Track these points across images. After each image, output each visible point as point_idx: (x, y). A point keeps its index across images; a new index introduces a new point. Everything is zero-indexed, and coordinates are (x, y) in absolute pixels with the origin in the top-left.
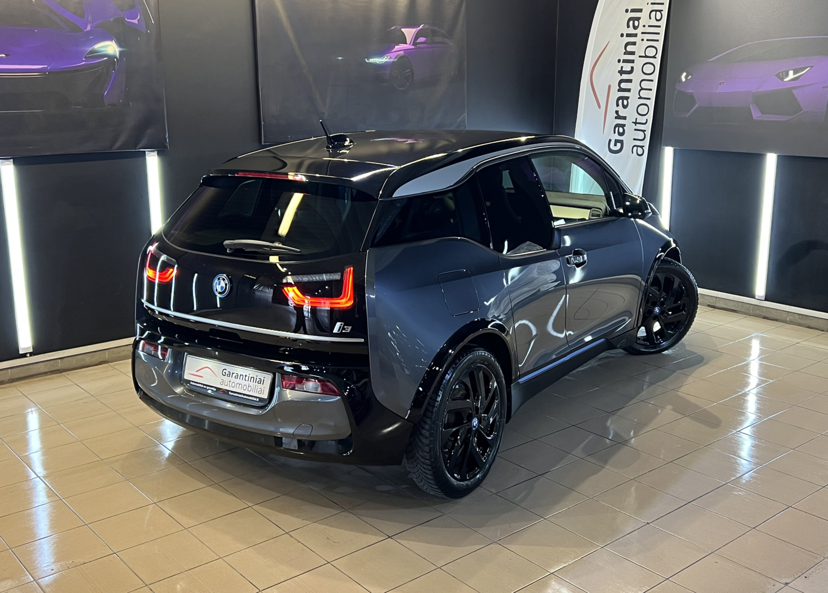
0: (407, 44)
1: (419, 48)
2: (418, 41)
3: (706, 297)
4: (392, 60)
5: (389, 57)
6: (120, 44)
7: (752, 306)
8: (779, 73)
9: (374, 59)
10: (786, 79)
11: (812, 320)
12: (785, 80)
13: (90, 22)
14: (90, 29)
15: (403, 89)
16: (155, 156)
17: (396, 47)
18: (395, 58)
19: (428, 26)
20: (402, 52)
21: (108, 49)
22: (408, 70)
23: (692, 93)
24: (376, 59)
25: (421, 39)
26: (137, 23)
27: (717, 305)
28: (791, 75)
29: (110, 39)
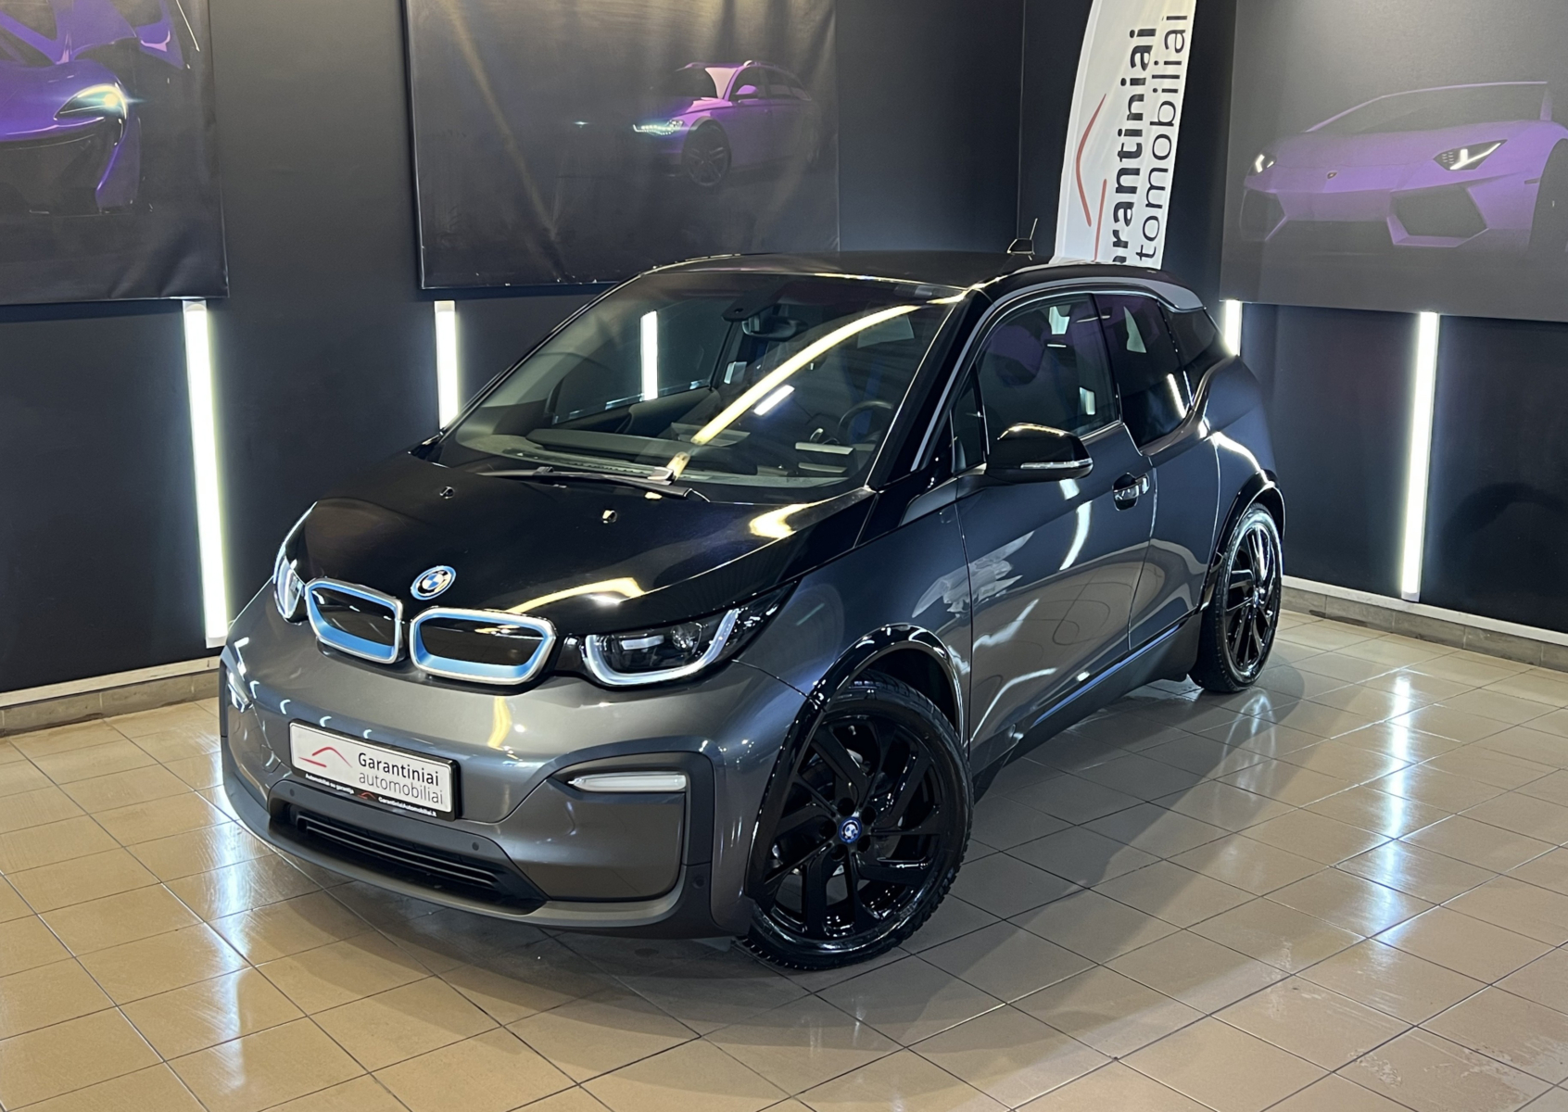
0: (716, 97)
1: (742, 105)
2: (739, 93)
3: (1307, 596)
4: (686, 129)
5: (681, 122)
6: (129, 89)
7: (1394, 613)
8: (1441, 154)
9: (651, 127)
10: (1455, 167)
11: (1510, 642)
12: (1453, 168)
13: (68, 47)
14: (67, 61)
15: (709, 184)
16: (201, 309)
17: (695, 103)
18: (693, 125)
19: (760, 65)
20: (707, 115)
21: (104, 100)
22: (720, 149)
23: (1275, 195)
24: (655, 127)
25: (747, 89)
26: (165, 49)
27: (1328, 611)
28: (1464, 159)
29: (111, 81)
